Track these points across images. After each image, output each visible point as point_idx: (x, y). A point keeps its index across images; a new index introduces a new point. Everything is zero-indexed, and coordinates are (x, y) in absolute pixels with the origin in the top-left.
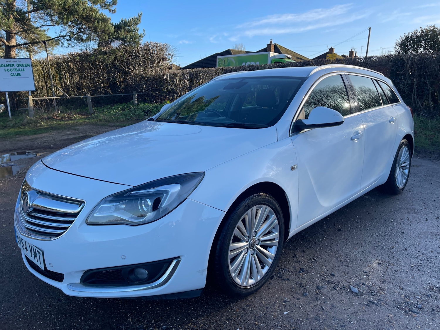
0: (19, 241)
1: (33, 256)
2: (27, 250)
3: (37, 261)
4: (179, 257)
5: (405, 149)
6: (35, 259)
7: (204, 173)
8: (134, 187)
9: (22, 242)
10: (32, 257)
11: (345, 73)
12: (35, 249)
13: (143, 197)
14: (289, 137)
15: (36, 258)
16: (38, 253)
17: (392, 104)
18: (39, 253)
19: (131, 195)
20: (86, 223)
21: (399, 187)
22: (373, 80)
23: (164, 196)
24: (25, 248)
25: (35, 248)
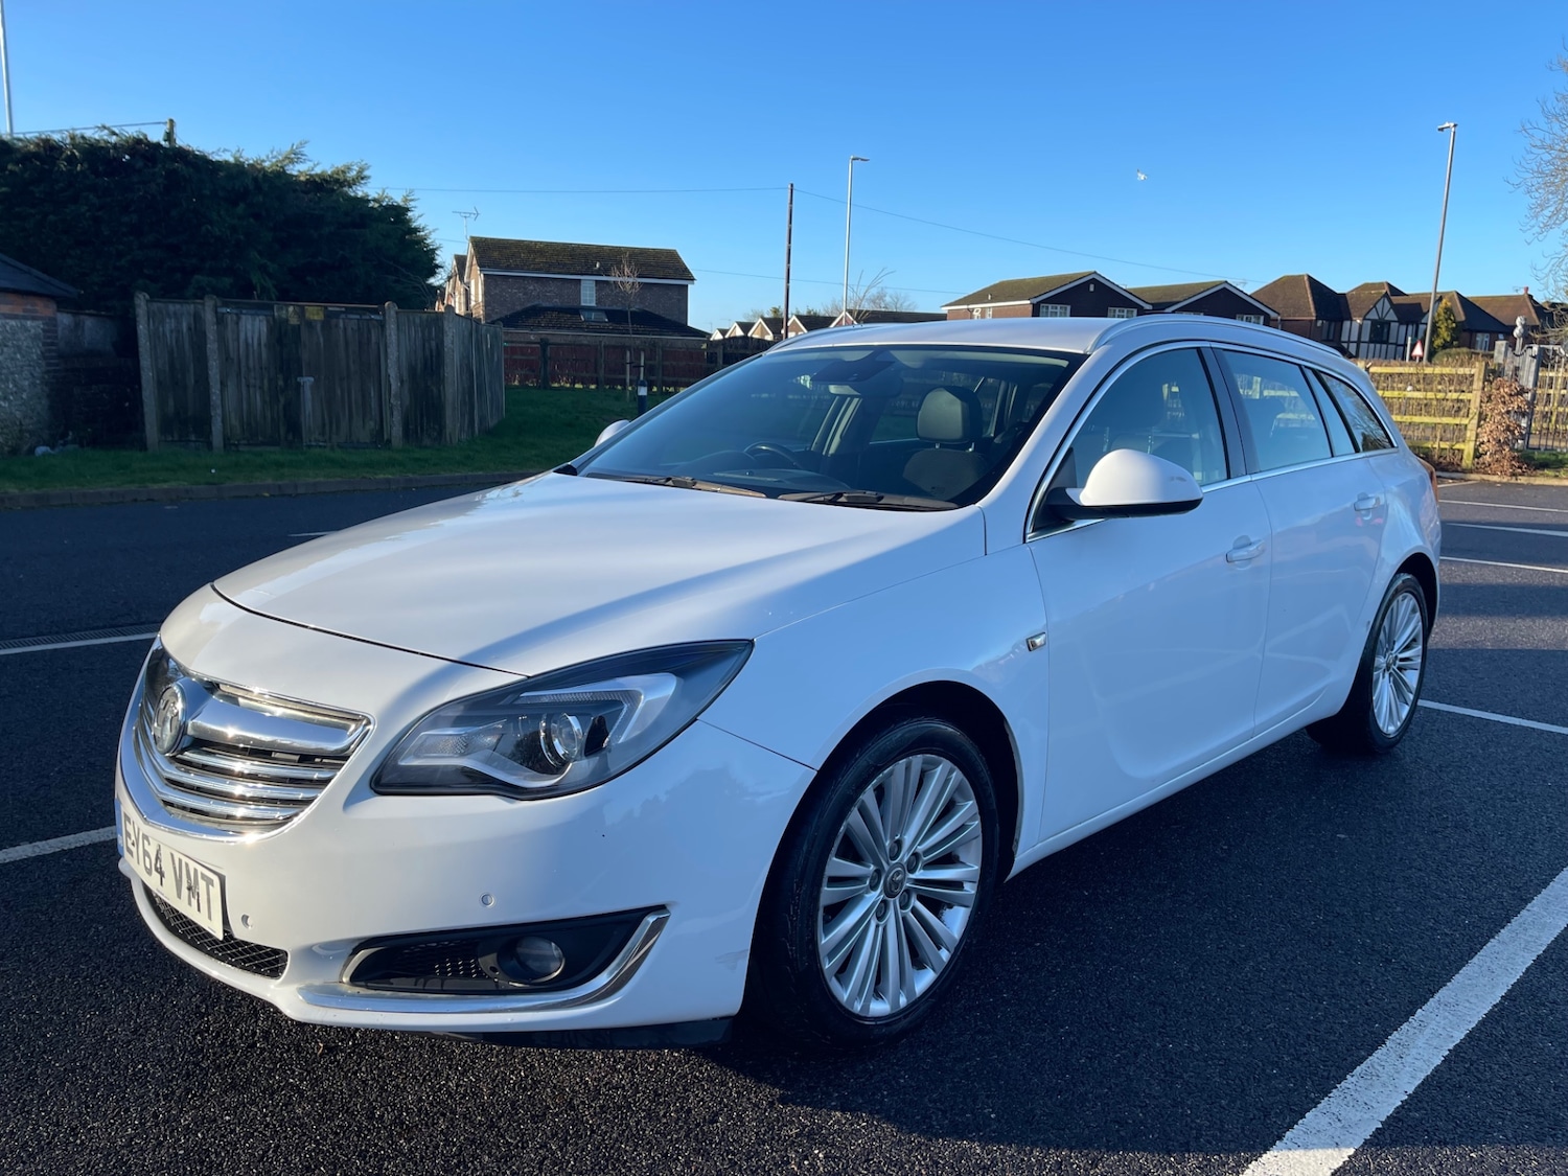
0: (134, 849)
1: (185, 892)
2: (162, 875)
3: (199, 910)
4: (661, 908)
5: (1406, 604)
6: (190, 904)
7: (750, 644)
8: (529, 677)
9: (145, 851)
10: (179, 896)
11: (1214, 345)
12: (196, 870)
13: (556, 711)
14: (1024, 542)
15: (194, 902)
16: (204, 883)
17: (1368, 454)
18: (209, 882)
19: (519, 702)
20: (372, 788)
21: (1385, 730)
22: (1305, 370)
23: (625, 709)
24: (156, 869)
25: (192, 865)
